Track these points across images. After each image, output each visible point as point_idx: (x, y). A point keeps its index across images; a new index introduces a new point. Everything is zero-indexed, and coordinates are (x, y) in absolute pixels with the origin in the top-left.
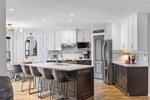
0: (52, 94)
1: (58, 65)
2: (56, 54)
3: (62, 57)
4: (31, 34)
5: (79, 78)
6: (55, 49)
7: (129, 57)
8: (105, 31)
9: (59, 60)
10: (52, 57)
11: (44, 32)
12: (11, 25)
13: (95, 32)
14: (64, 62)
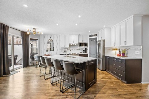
0: (62, 79)
1: (67, 57)
2: (66, 50)
3: (71, 51)
4: (50, 37)
5: (86, 70)
6: (65, 47)
7: (120, 52)
8: (98, 35)
9: (68, 53)
10: (63, 52)
11: (59, 36)
12: (35, 29)
13: (91, 36)
14: (71, 55)
